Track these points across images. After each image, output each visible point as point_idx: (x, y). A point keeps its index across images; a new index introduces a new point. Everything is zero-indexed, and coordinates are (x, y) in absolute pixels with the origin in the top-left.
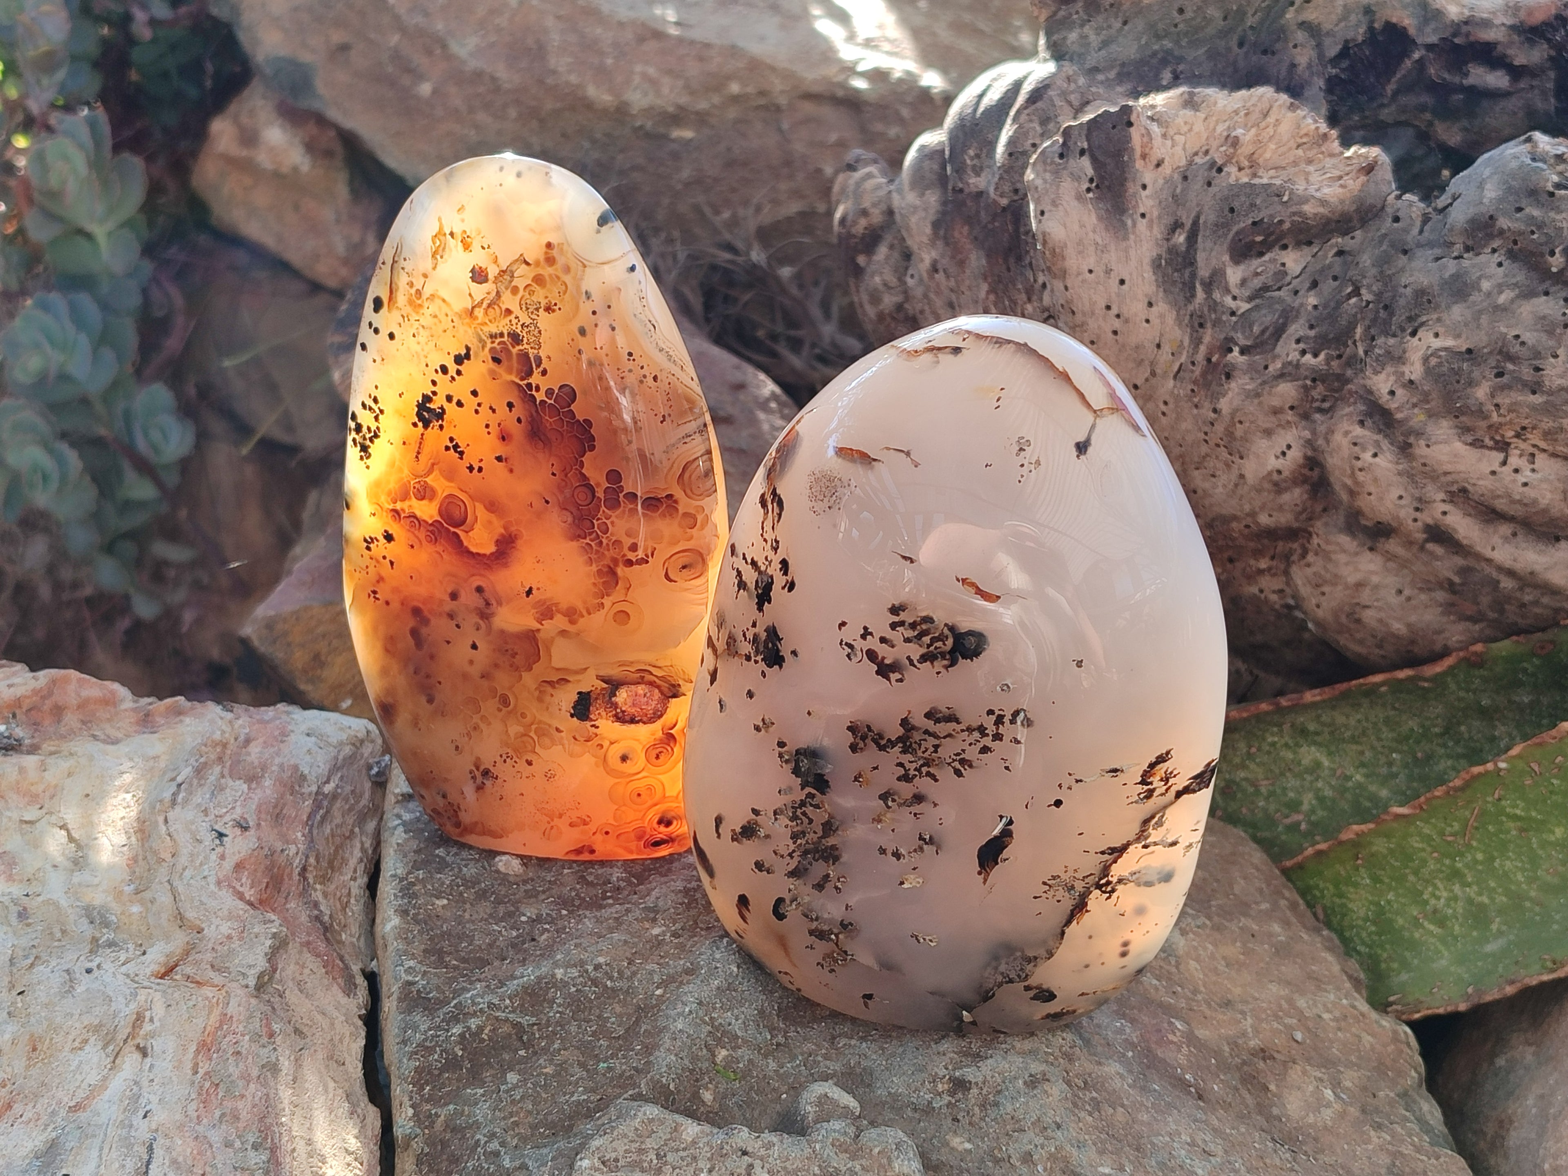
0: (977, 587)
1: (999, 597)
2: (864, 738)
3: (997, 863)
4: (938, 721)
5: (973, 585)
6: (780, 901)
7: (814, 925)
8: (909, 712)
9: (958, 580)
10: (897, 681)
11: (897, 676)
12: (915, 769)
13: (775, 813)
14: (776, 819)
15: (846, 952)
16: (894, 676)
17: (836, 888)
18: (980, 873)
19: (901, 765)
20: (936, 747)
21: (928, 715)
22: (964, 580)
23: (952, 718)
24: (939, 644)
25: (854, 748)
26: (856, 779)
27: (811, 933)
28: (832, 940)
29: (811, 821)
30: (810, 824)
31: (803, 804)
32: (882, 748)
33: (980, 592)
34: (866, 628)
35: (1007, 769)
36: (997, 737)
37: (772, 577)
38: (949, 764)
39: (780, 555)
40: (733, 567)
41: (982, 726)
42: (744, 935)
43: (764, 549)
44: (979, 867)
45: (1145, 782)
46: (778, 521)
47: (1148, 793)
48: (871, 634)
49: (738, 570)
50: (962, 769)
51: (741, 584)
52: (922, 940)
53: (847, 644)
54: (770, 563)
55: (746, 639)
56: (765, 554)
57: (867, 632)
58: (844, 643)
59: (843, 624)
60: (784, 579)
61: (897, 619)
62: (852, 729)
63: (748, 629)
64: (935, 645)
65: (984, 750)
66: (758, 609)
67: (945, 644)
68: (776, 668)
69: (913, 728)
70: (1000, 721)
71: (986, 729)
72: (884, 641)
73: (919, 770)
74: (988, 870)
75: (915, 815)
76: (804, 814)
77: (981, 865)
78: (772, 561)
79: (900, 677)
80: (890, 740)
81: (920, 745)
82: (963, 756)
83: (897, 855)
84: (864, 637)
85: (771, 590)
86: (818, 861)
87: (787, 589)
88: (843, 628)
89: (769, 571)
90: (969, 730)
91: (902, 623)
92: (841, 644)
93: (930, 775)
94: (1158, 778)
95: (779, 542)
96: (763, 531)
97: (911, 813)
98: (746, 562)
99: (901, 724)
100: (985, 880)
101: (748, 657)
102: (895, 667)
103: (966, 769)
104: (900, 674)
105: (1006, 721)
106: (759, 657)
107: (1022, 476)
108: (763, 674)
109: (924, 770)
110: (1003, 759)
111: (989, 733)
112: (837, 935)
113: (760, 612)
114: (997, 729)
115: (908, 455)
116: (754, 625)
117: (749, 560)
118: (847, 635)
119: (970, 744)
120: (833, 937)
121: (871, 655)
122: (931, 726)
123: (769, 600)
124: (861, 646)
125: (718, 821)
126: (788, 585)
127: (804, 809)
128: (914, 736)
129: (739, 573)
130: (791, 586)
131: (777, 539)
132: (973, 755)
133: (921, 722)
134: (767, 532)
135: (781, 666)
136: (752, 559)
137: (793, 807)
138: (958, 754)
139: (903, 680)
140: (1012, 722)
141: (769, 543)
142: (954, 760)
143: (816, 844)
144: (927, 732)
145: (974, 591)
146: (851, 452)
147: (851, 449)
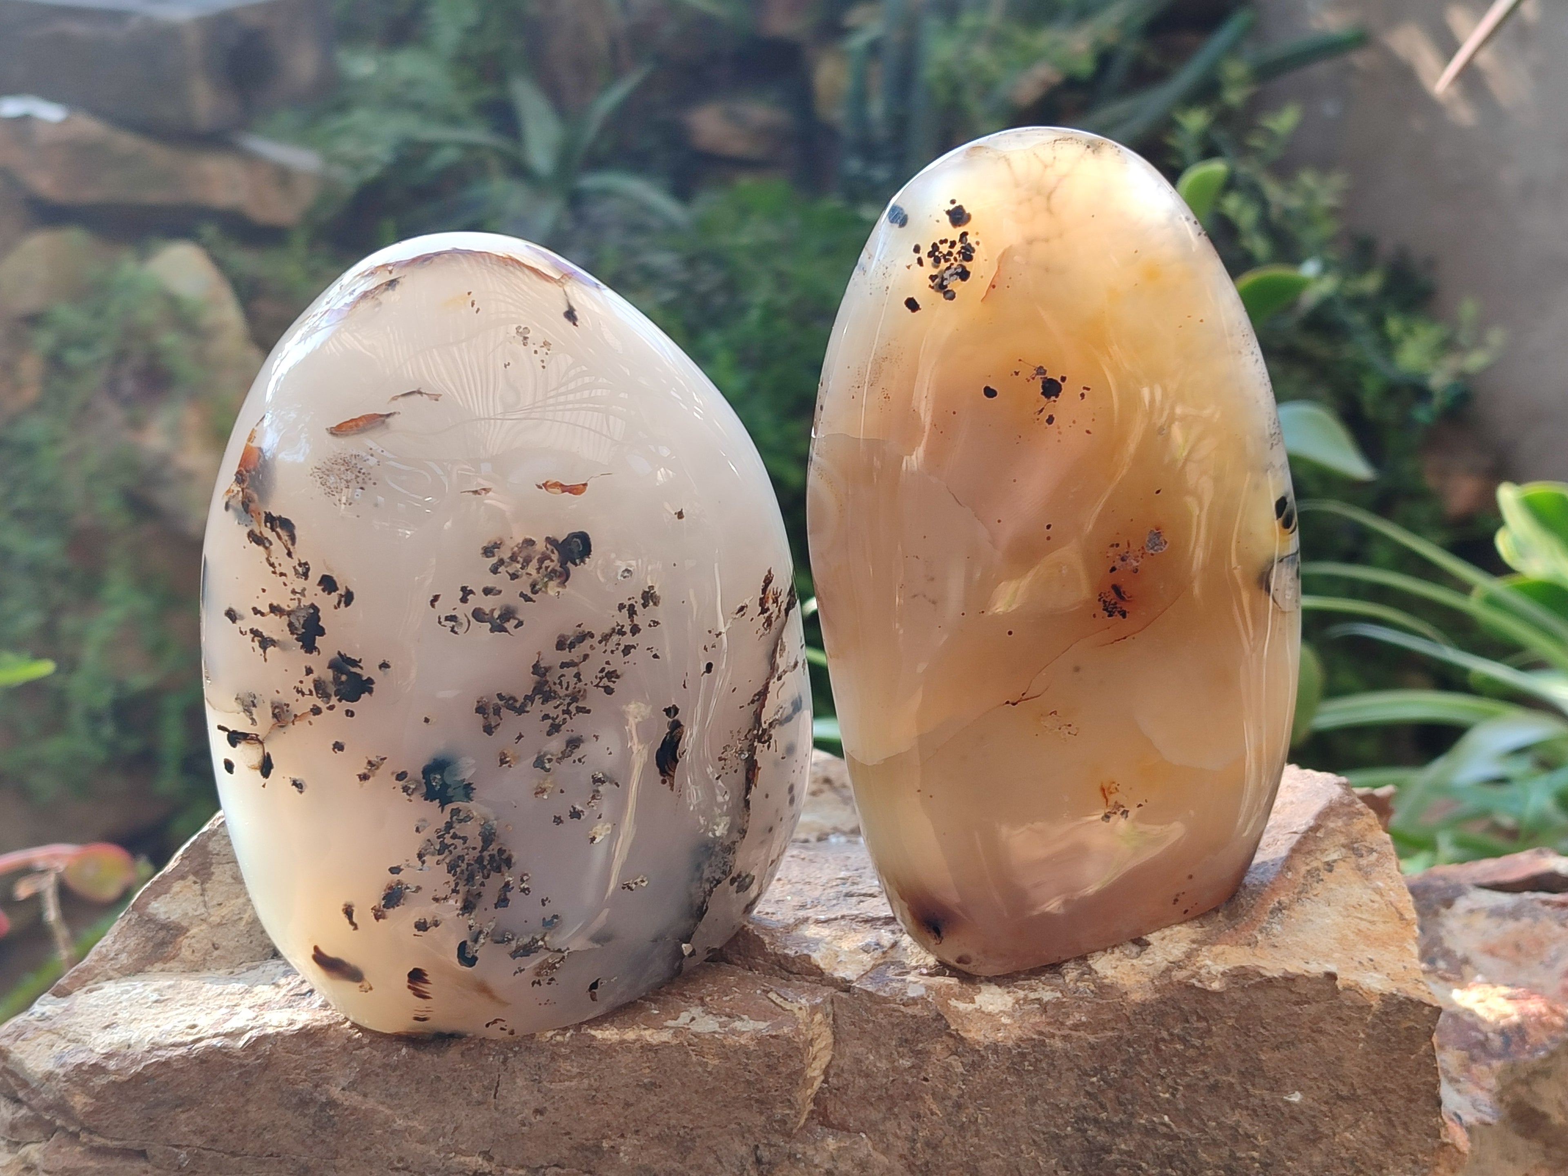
0: (562, 485)
1: (585, 485)
2: (497, 711)
3: (677, 761)
4: (572, 646)
5: (557, 485)
6: (462, 947)
7: (514, 944)
8: (539, 654)
9: (540, 487)
10: (516, 627)
11: (513, 622)
12: (564, 712)
13: (420, 856)
14: (423, 862)
15: (559, 951)
16: (510, 625)
17: (523, 890)
18: (664, 782)
19: (546, 717)
20: (578, 676)
21: (561, 645)
22: (545, 485)
23: (583, 637)
24: (547, 563)
25: (489, 730)
26: (503, 762)
27: (514, 955)
28: (541, 947)
29: (465, 839)
30: (465, 843)
31: (449, 826)
32: (521, 711)
33: (565, 489)
34: (464, 589)
35: (655, 656)
36: (635, 630)
37: (313, 606)
38: (597, 686)
39: (315, 576)
40: (241, 632)
41: (618, 625)
42: (428, 1015)
43: (285, 584)
44: (662, 775)
45: (764, 611)
46: (293, 543)
47: (769, 621)
48: (471, 592)
49: (252, 631)
50: (611, 684)
51: (265, 643)
52: (634, 886)
53: (447, 619)
54: (303, 593)
55: (303, 694)
56: (290, 588)
57: (466, 592)
58: (442, 620)
59: (436, 598)
60: (335, 596)
61: (494, 560)
62: (481, 709)
63: (301, 682)
64: (544, 566)
65: (627, 650)
66: (306, 652)
67: (552, 561)
68: (365, 696)
69: (547, 669)
70: (632, 611)
71: (623, 626)
72: (487, 591)
73: (567, 712)
74: (671, 773)
75: (580, 760)
76: (454, 837)
77: (663, 772)
78: (304, 589)
79: (516, 622)
80: (527, 697)
81: (561, 684)
82: (608, 668)
83: (576, 814)
84: (464, 600)
85: (319, 619)
86: (488, 877)
87: (342, 605)
88: (436, 604)
89: (306, 602)
90: (606, 638)
91: (501, 562)
92: (440, 622)
93: (580, 710)
94: (771, 601)
95: (306, 564)
96: (274, 567)
97: (574, 761)
98: (262, 614)
99: (533, 673)
100: (672, 785)
101: (316, 711)
102: (508, 614)
103: (614, 682)
104: (515, 618)
105: (638, 608)
106: (334, 700)
107: (543, 361)
108: (350, 713)
109: (572, 708)
110: (648, 649)
111: (627, 629)
112: (542, 939)
113: (311, 652)
114: (632, 621)
115: (420, 393)
116: (309, 671)
117: (266, 609)
118: (444, 608)
119: (612, 652)
120: (541, 943)
121: (478, 615)
122: (565, 656)
123: (321, 632)
124: (464, 611)
125: (348, 912)
126: (343, 599)
127: (452, 831)
128: (551, 678)
129: (255, 633)
130: (348, 598)
131: (303, 561)
132: (617, 662)
133: (554, 658)
134: (280, 565)
135: (370, 691)
136: (271, 606)
137: (439, 837)
138: (602, 670)
139: (520, 624)
140: (645, 606)
141: (291, 573)
142: (601, 678)
143: (480, 860)
144: (563, 665)
145: (559, 491)
146: (354, 423)
147: (352, 420)
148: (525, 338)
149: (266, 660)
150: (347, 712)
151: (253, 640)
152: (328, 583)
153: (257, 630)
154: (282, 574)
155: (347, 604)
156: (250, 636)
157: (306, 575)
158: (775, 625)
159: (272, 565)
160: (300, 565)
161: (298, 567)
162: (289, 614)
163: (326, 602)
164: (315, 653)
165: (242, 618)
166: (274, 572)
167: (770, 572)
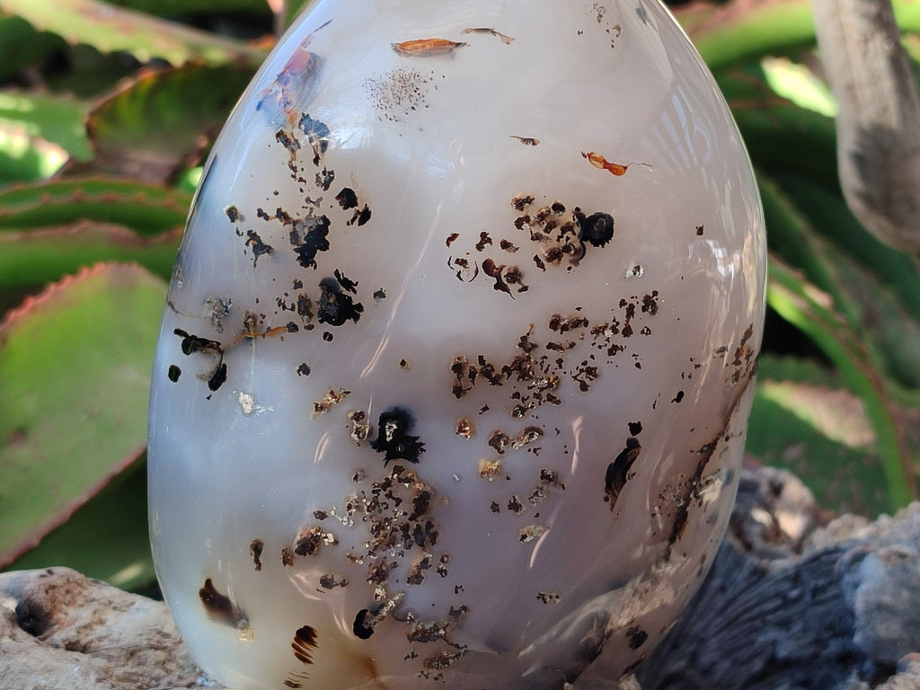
0: (605, 161)
1: (625, 168)
2: (472, 375)
3: (625, 482)
4: (565, 328)
6: (361, 615)
7: (414, 626)
8: (532, 326)
10: (520, 291)
11: (517, 286)
12: (535, 396)
13: (348, 508)
15: (457, 646)
16: (515, 288)
17: (440, 571)
18: (606, 499)
19: (517, 395)
20: (560, 362)
21: (554, 324)
22: (589, 156)
23: (577, 323)
24: (569, 234)
25: (459, 391)
26: (461, 430)
27: (411, 638)
28: (441, 636)
29: (399, 501)
30: (397, 505)
31: (388, 483)
32: (496, 381)
34: (484, 235)
35: (638, 365)
36: (627, 332)
37: (325, 219)
38: (575, 378)
39: (336, 187)
40: (238, 232)
41: (614, 321)
42: (302, 681)
43: (301, 190)
44: (606, 492)
45: (737, 363)
46: (323, 151)
47: (737, 376)
48: (489, 241)
49: (250, 233)
50: (587, 381)
51: (260, 248)
52: (548, 599)
53: (457, 262)
54: (317, 203)
55: (284, 308)
56: (305, 195)
57: (485, 239)
58: (453, 262)
59: (454, 237)
60: (351, 212)
61: (522, 215)
62: (458, 368)
63: (286, 295)
64: (565, 236)
65: (613, 351)
66: (301, 265)
67: (574, 234)
68: (349, 322)
69: (534, 346)
70: (630, 312)
71: (618, 323)
72: (505, 245)
73: (537, 396)
74: (616, 492)
75: (535, 451)
76: (389, 496)
77: (609, 488)
78: (321, 199)
79: (521, 287)
80: (506, 369)
81: (541, 364)
82: (591, 364)
83: (514, 506)
84: (480, 247)
85: (327, 232)
86: (410, 547)
87: (357, 221)
88: (452, 243)
89: (318, 213)
90: (598, 331)
91: (527, 219)
92: (449, 264)
93: (551, 398)
94: (744, 356)
95: (332, 173)
96: (295, 171)
97: (529, 450)
98: (267, 218)
99: (520, 345)
100: (613, 505)
101: (293, 328)
102: (515, 276)
103: (591, 380)
104: (520, 282)
105: (638, 309)
106: (315, 321)
107: (613, 41)
108: (328, 336)
109: (544, 394)
110: (634, 355)
111: (621, 328)
112: (444, 629)
113: (306, 266)
114: (628, 321)
115: (494, 33)
116: (298, 285)
117: (272, 213)
118: (457, 250)
119: (600, 347)
120: (442, 632)
121: (488, 267)
122: (557, 337)
123: (325, 246)
124: (477, 259)
125: (257, 548)
126: (359, 216)
127: (388, 489)
128: (536, 356)
129: (252, 235)
130: (365, 216)
131: (328, 170)
132: (601, 361)
133: (543, 335)
134: (302, 169)
135: (356, 318)
136: (279, 210)
137: (374, 492)
138: (584, 364)
139: (525, 289)
140: (644, 309)
141: (311, 179)
142: (582, 371)
143: (405, 528)
144: (550, 346)
145: (602, 166)
146: (421, 44)
147: (420, 41)
148: (601, 16)
149: (255, 266)
150: (326, 334)
151: (247, 244)
152: (348, 198)
153: (255, 234)
154: (301, 180)
155: (362, 222)
156: (246, 238)
157: (326, 186)
158: (742, 381)
159: (294, 169)
160: (324, 173)
161: (321, 175)
162: (295, 223)
163: (339, 217)
164: (311, 268)
165: (242, 219)
166: (294, 177)
167: (751, 326)
